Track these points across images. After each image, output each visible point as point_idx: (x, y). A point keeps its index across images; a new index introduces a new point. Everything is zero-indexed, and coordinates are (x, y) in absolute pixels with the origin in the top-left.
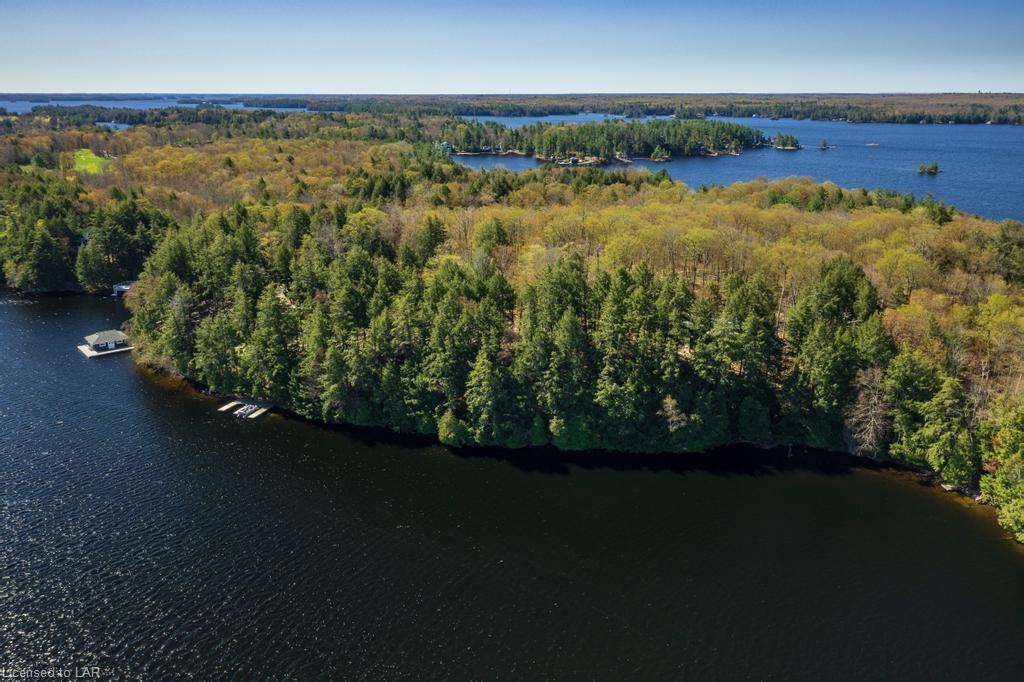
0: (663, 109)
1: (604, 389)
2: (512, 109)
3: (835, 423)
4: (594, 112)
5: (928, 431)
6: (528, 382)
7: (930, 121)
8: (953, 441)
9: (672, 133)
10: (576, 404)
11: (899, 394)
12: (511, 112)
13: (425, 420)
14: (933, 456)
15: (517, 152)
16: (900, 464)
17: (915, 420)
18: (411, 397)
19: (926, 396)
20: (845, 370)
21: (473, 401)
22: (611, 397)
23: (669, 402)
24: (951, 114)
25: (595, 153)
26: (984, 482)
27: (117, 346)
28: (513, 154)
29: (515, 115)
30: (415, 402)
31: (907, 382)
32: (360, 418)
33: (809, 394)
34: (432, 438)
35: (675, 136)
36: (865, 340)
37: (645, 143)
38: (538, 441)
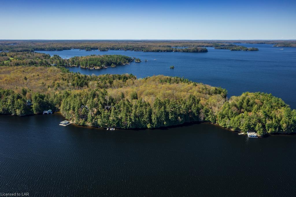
0: (95, 48)
1: (170, 117)
2: (51, 48)
3: (198, 117)
4: (75, 49)
5: (209, 116)
6: (160, 117)
7: (161, 51)
8: (212, 117)
9: (113, 59)
10: (167, 119)
11: (205, 112)
12: (51, 49)
13: (145, 126)
14: (210, 119)
15: (74, 65)
16: (206, 121)
17: (207, 115)
18: (142, 122)
19: (208, 112)
20: (198, 110)
21: (153, 121)
22: (171, 118)
23: (179, 117)
24: (165, 49)
25: (99, 66)
26: (217, 122)
27: (68, 123)
28: (74, 66)
29: (53, 50)
30: (143, 123)
31: (206, 111)
32: (134, 127)
33: (194, 114)
34: (147, 128)
35: (114, 60)
36: (199, 106)
37: (107, 62)
38: (162, 125)
